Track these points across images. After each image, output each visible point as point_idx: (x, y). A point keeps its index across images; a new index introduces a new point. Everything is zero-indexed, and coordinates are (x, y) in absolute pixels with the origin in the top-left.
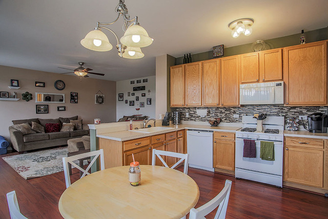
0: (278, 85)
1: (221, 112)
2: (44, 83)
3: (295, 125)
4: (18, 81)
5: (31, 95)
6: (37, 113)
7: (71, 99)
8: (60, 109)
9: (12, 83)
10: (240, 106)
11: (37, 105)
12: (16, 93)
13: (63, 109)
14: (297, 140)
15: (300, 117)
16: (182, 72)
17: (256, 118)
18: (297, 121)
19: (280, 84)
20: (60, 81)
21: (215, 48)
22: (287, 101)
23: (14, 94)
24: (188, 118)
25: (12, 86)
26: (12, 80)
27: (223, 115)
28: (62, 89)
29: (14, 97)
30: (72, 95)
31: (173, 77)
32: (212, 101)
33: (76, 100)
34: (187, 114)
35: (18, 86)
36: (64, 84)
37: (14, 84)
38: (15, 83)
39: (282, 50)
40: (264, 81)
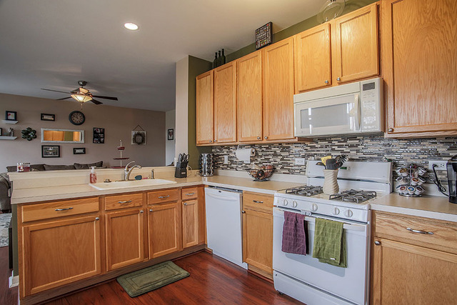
0: (366, 87)
1: (275, 155)
2: (54, 116)
3: (413, 183)
4: (16, 113)
5: (35, 132)
6: (43, 157)
7: (94, 137)
8: (77, 151)
9: (7, 115)
10: (296, 140)
11: (43, 146)
12: (12, 130)
13: (82, 151)
14: (404, 223)
15: (431, 162)
16: (211, 83)
17: (322, 164)
18: (421, 172)
19: (371, 86)
20: (78, 112)
21: (258, 31)
22: (390, 124)
23: (9, 131)
24: (227, 165)
25: (7, 119)
26: (7, 112)
27: (278, 159)
28: (81, 124)
29: (10, 135)
30: (95, 132)
31: (200, 94)
32: (251, 132)
33: (102, 139)
34: (226, 157)
35: (16, 120)
36: (84, 117)
37: (10, 117)
38: (12, 116)
39: (378, 7)
40: (341, 83)
